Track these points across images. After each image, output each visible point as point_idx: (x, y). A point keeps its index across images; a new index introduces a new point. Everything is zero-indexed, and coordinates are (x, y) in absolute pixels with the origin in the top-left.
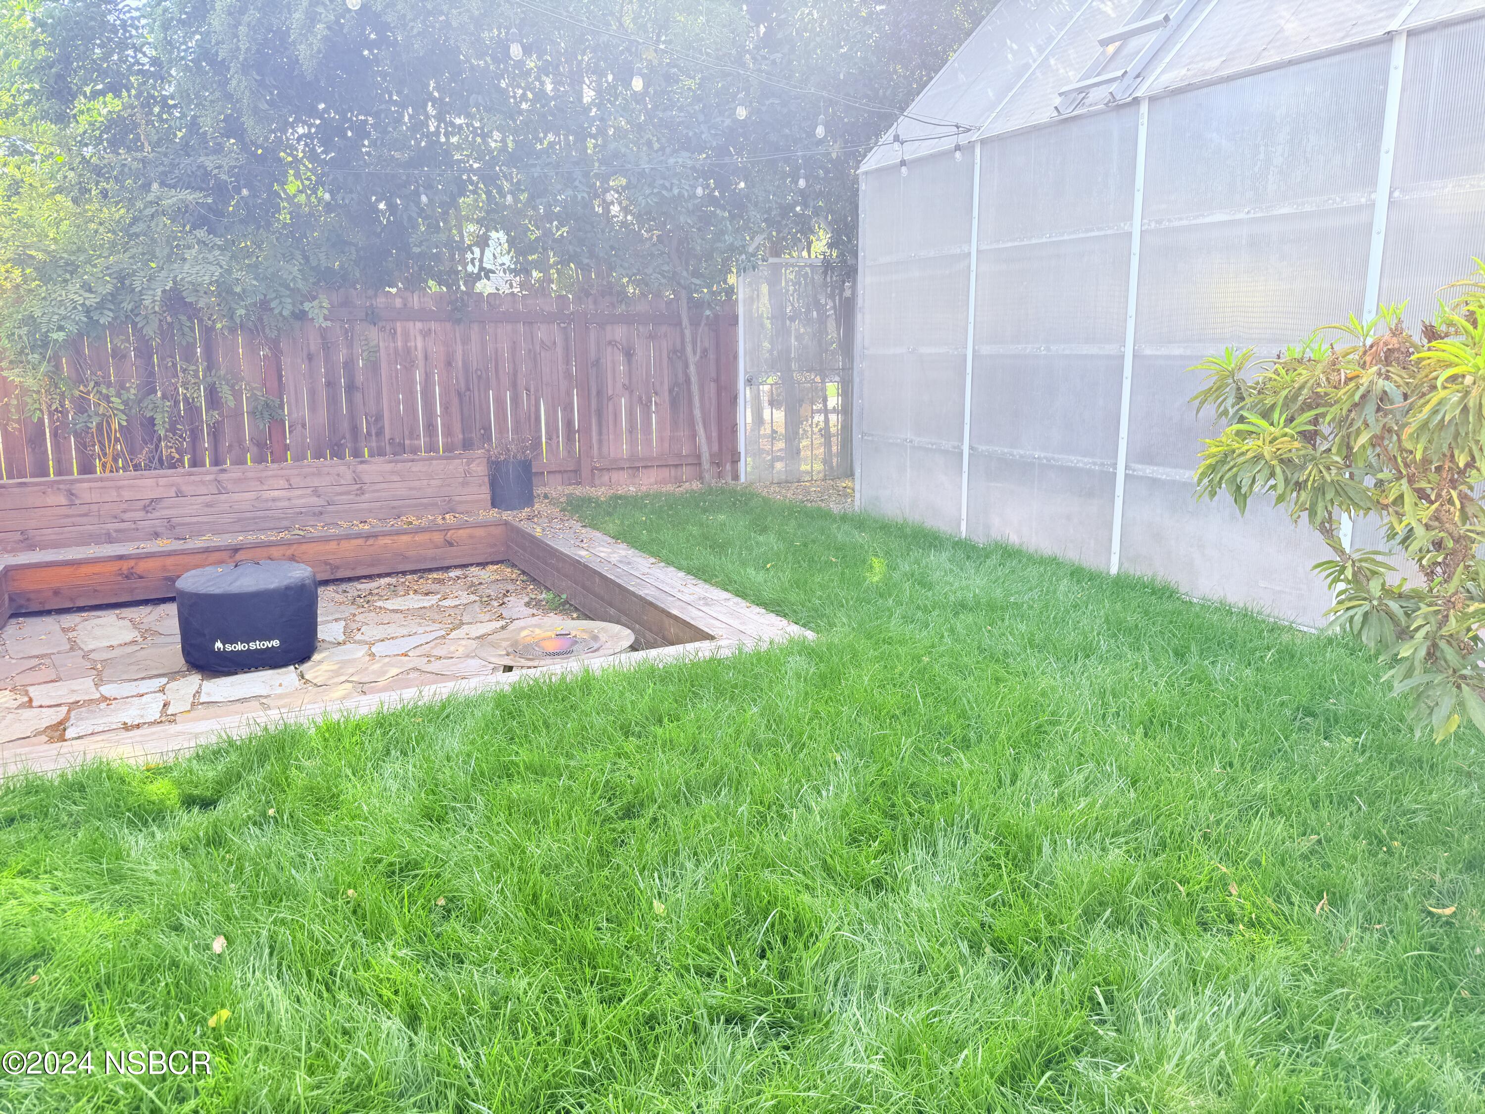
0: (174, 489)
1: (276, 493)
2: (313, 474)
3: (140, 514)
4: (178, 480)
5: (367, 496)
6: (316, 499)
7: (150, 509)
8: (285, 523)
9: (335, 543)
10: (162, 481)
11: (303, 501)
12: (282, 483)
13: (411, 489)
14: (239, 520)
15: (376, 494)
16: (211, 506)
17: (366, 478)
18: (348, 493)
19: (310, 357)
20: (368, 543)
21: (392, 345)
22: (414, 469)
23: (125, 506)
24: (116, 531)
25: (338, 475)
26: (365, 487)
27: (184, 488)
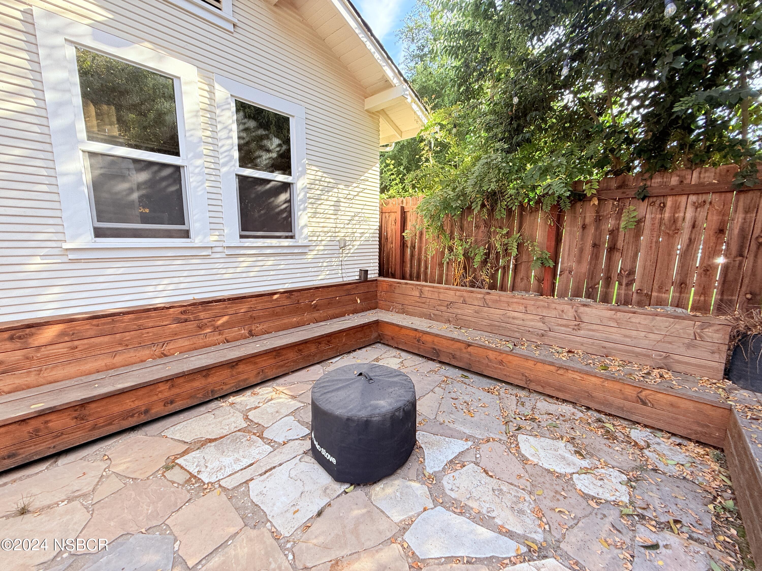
0: (462, 299)
1: (516, 314)
2: (544, 307)
3: (444, 308)
4: (465, 294)
5: (582, 332)
6: (542, 324)
7: (449, 306)
8: (517, 335)
9: (533, 363)
10: (458, 293)
11: (532, 323)
12: (522, 308)
13: (625, 336)
14: (491, 325)
15: (591, 333)
16: (478, 313)
17: (585, 319)
18: (567, 326)
19: (584, 227)
20: (559, 372)
21: (659, 216)
22: (633, 320)
23: (439, 302)
24: (434, 314)
25: (563, 311)
26: (583, 325)
27: (467, 299)
